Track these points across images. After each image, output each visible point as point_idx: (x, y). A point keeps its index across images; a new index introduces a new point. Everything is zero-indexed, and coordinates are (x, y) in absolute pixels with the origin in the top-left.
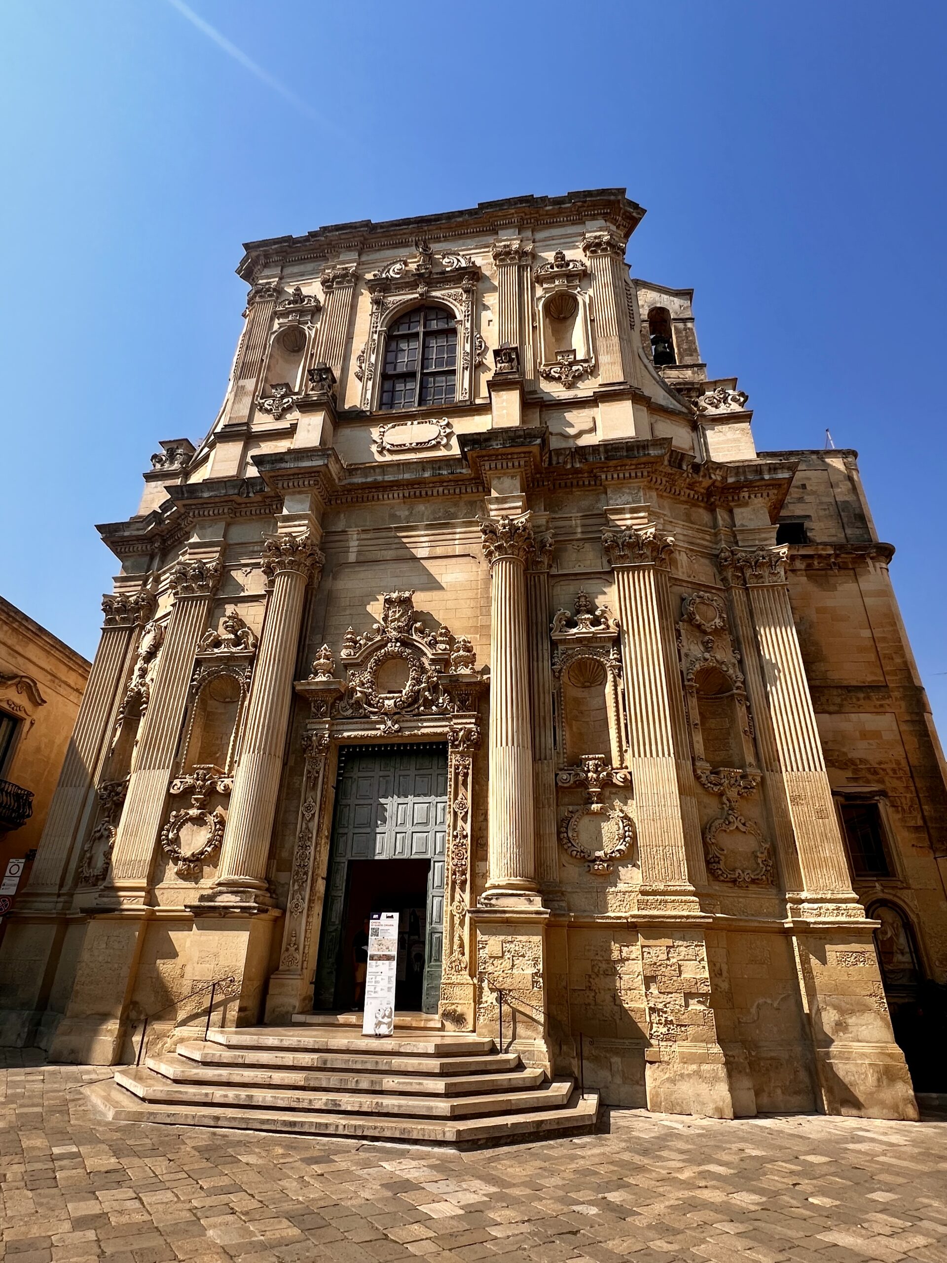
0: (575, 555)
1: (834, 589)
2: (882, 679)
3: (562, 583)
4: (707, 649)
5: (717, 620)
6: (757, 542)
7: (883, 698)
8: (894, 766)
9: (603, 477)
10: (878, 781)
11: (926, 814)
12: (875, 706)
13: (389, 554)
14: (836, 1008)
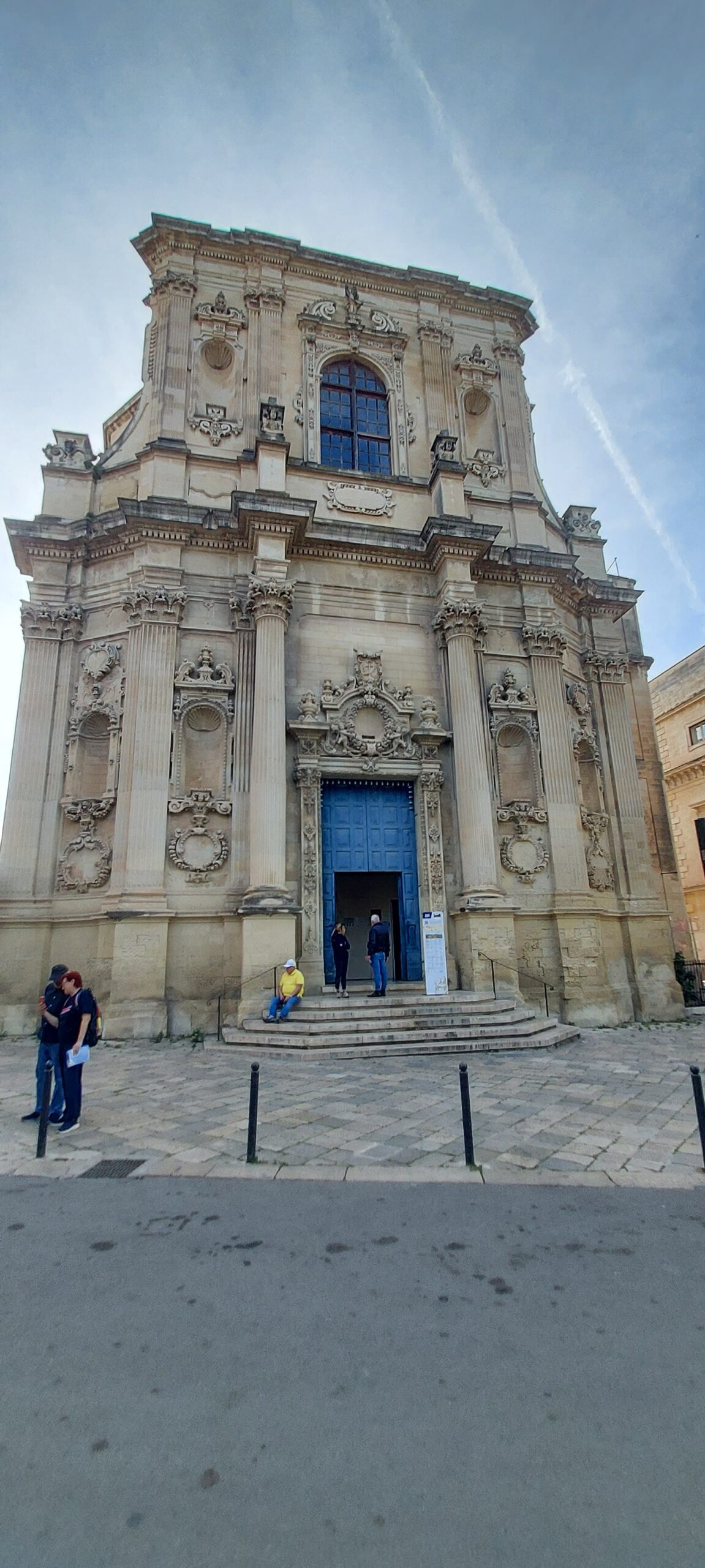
0: (499, 639)
2: (641, 754)
3: (492, 661)
4: (582, 726)
5: (587, 705)
6: (607, 649)
9: (523, 578)
11: (659, 846)
13: (350, 612)
14: (647, 963)
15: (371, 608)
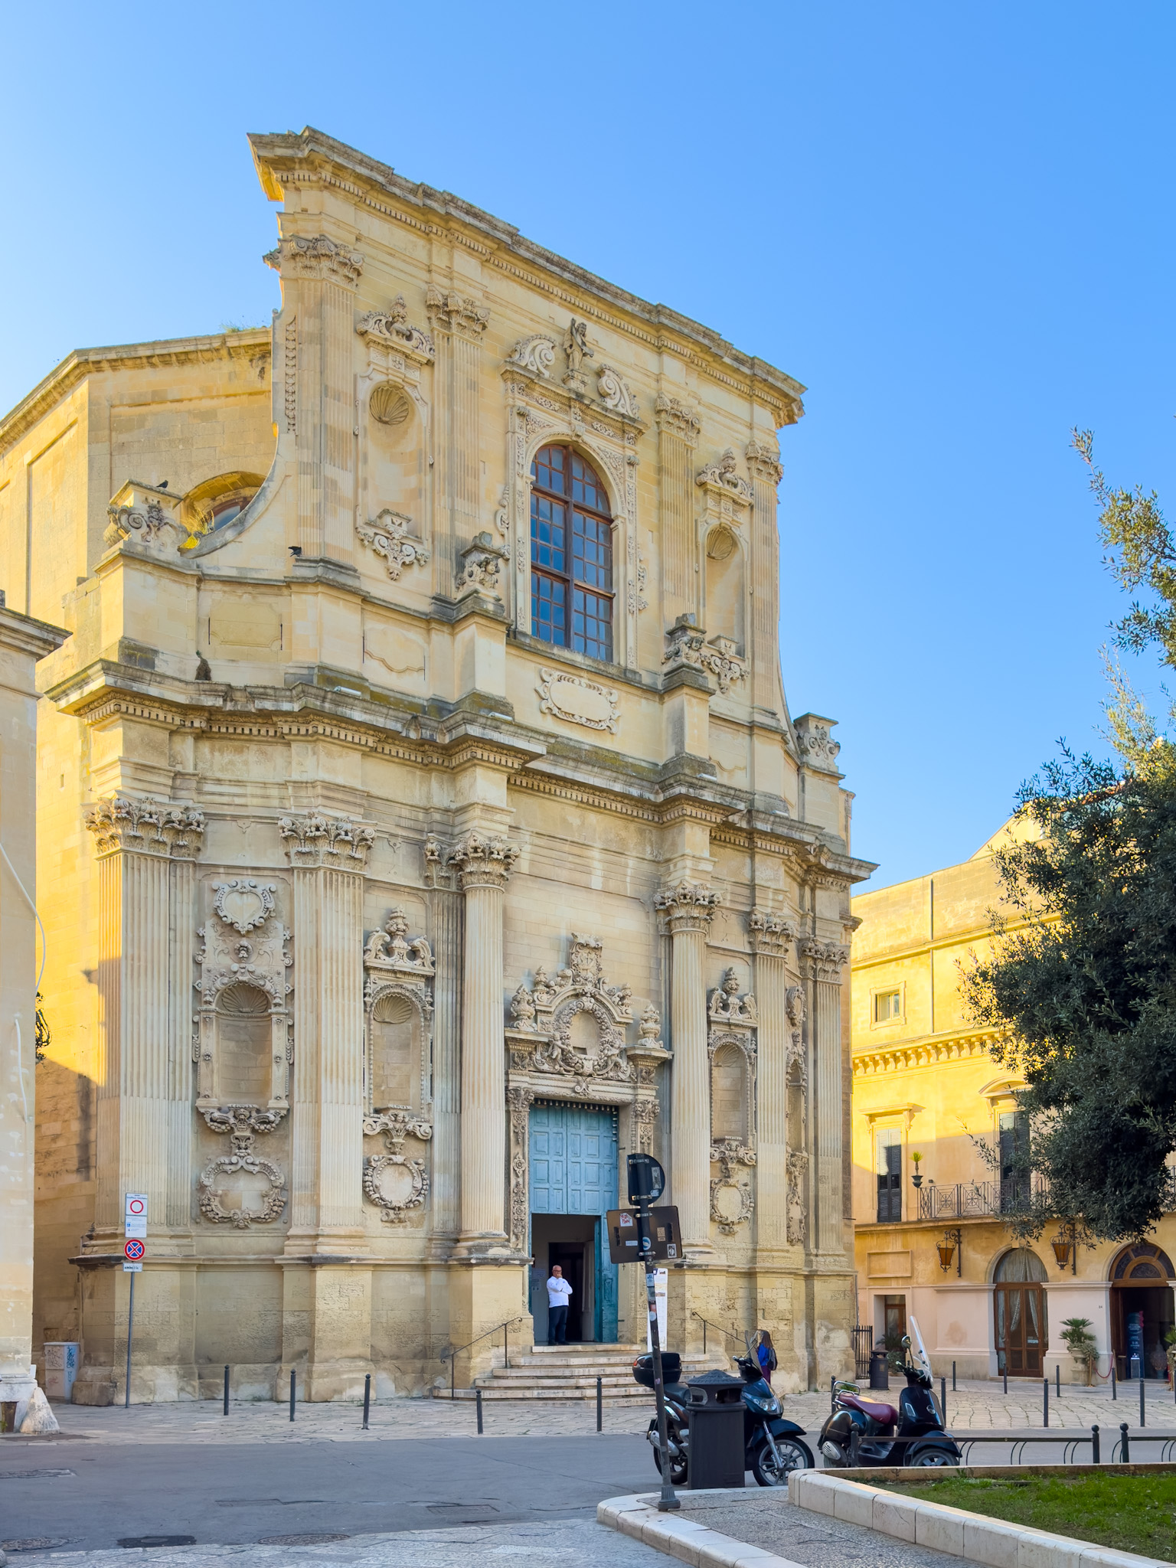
0: (726, 926)
4: (795, 1043)
5: (802, 1013)
9: (760, 847)
13: (564, 874)
14: (826, 1327)
15: (587, 871)
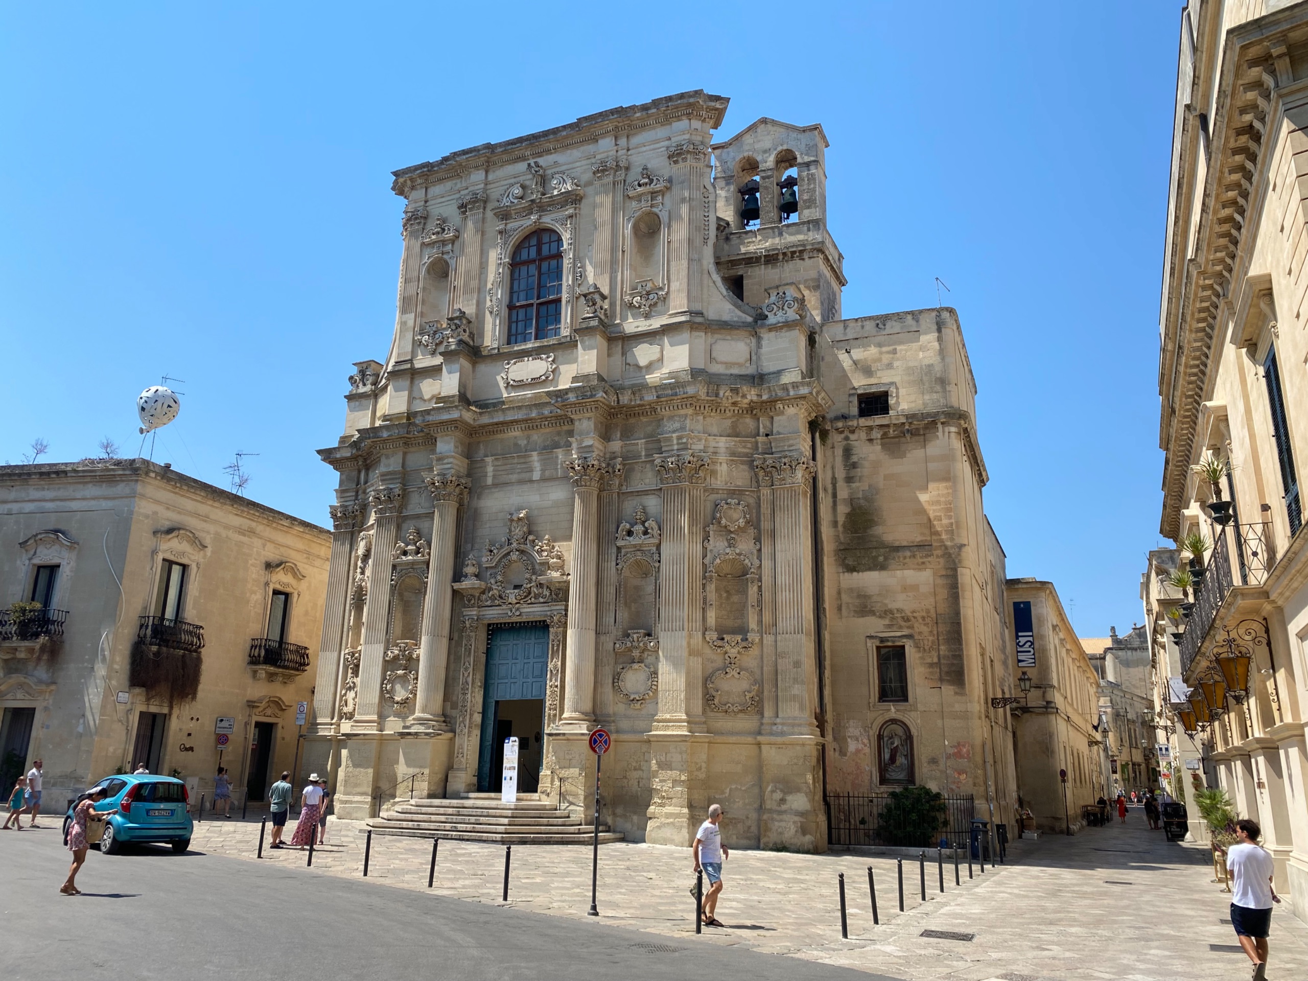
0: (639, 475)
1: (903, 456)
2: (929, 539)
3: (628, 499)
4: (730, 545)
5: (741, 521)
7: (927, 556)
8: (924, 614)
10: (908, 627)
12: (918, 564)
13: (516, 478)
14: (782, 791)
15: (531, 470)
